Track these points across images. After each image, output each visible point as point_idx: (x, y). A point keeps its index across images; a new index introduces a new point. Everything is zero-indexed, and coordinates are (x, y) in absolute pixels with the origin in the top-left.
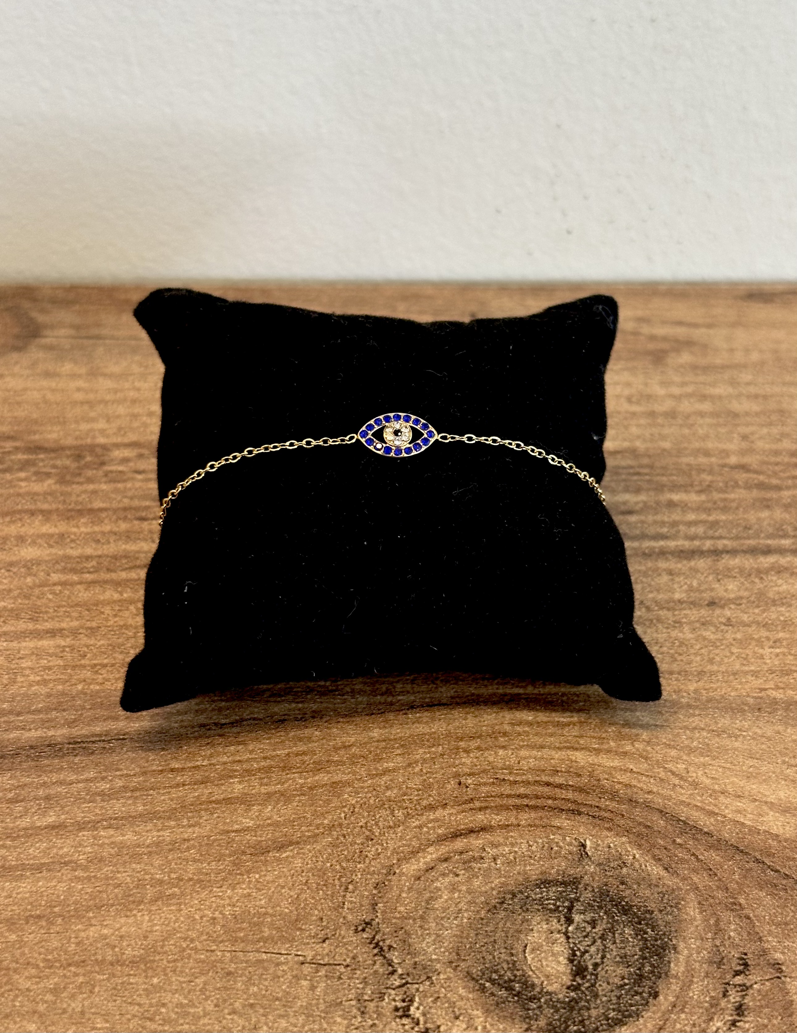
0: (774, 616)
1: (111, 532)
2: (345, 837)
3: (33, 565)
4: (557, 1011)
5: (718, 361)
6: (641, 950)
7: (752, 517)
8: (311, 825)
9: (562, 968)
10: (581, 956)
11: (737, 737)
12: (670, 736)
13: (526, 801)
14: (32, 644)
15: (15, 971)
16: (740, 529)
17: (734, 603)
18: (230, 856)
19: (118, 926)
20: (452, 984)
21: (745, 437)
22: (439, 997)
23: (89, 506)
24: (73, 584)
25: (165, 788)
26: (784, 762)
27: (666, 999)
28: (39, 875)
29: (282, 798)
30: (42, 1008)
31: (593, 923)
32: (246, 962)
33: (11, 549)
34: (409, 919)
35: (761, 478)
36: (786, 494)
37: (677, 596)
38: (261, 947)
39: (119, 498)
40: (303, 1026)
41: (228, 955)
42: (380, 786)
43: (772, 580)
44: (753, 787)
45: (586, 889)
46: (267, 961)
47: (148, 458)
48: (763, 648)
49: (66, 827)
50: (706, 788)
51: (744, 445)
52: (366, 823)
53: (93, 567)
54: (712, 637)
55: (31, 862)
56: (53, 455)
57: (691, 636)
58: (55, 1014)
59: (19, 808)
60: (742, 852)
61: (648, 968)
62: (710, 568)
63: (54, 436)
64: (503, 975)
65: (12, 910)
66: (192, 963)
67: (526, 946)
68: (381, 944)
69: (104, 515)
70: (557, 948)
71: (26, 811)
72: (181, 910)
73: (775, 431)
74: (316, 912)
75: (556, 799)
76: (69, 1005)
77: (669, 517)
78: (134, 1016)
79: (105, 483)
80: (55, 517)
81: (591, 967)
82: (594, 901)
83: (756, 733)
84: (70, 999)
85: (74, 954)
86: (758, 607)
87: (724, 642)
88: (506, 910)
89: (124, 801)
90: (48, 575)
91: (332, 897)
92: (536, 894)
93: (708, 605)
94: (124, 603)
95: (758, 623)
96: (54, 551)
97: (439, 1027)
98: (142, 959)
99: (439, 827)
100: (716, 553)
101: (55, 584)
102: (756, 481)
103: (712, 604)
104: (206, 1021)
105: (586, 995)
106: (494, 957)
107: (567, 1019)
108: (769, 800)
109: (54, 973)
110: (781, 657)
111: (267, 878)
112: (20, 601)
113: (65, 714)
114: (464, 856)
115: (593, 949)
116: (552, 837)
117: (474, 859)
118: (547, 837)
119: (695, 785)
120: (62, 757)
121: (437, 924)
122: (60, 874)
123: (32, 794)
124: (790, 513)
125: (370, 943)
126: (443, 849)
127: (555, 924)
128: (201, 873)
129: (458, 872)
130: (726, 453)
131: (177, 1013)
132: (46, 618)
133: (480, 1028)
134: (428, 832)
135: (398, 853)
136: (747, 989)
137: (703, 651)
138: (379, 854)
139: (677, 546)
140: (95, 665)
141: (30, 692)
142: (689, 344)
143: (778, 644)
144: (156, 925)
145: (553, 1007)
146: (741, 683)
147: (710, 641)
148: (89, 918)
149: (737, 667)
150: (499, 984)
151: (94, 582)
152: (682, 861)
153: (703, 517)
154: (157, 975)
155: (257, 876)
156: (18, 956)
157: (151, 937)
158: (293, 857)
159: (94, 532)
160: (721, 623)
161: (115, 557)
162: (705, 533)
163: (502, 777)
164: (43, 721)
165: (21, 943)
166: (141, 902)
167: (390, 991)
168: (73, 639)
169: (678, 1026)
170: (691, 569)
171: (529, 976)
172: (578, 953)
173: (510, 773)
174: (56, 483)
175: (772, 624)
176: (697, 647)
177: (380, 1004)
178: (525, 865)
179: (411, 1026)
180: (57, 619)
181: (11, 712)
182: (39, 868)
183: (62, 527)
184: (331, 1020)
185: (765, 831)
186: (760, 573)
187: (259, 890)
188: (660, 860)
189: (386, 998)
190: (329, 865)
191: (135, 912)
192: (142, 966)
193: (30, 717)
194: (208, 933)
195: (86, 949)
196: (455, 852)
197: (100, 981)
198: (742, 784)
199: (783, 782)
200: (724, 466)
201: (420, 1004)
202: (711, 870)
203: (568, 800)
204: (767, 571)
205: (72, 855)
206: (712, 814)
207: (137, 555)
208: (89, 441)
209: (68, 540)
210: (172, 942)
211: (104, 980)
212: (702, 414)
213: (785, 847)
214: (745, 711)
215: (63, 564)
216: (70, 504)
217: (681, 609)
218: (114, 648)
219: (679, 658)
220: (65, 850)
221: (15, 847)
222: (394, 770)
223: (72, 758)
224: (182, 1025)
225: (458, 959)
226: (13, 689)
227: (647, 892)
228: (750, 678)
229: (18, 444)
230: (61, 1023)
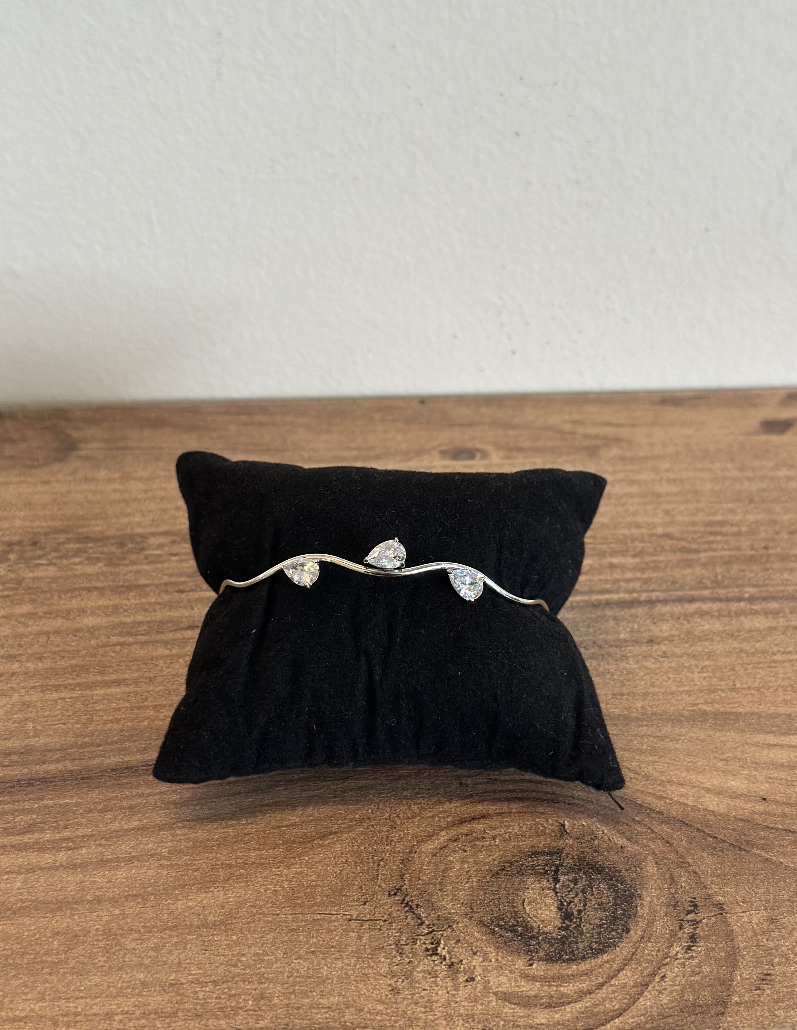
0: (700, 649)
1: (155, 603)
2: (373, 826)
3: (94, 630)
4: (552, 945)
5: (641, 454)
6: (613, 899)
7: (677, 574)
8: (345, 819)
9: (553, 915)
10: (568, 906)
11: (677, 741)
12: (625, 742)
13: (515, 795)
14: (102, 692)
15: (122, 935)
16: (669, 584)
17: (667, 640)
18: (283, 844)
19: (200, 899)
20: (469, 930)
21: (667, 513)
22: (459, 940)
23: (135, 583)
24: (130, 644)
25: (225, 796)
26: (715, 757)
27: (635, 933)
28: (133, 865)
29: (320, 800)
30: (147, 961)
31: (575, 881)
32: (305, 921)
33: (74, 619)
34: (431, 884)
35: (683, 543)
36: (703, 555)
37: (622, 636)
38: (316, 910)
39: (160, 576)
40: (355, 965)
41: (290, 917)
42: (398, 788)
43: (696, 622)
44: (693, 777)
45: (567, 857)
46: (320, 920)
47: (180, 543)
48: (693, 673)
49: (148, 828)
50: (656, 780)
51: (667, 519)
52: (389, 816)
53: (145, 630)
54: (652, 666)
55: (124, 855)
56: (100, 544)
57: (636, 666)
58: (158, 966)
59: (108, 816)
60: (687, 824)
61: (620, 912)
62: (646, 614)
63: (99, 528)
64: (508, 922)
65: (113, 892)
66: (262, 924)
67: (524, 900)
68: (410, 903)
69: (148, 589)
70: (548, 901)
71: (115, 818)
72: (249, 886)
73: (692, 506)
74: (356, 883)
75: (538, 792)
76: (168, 959)
77: (611, 576)
78: (222, 964)
79: (147, 564)
80: (108, 592)
81: (576, 913)
82: (575, 865)
83: (692, 737)
84: (168, 954)
85: (168, 922)
86: (687, 642)
87: (662, 670)
88: (506, 875)
89: (193, 807)
90: (109, 638)
91: (368, 871)
92: (529, 862)
93: (648, 642)
94: (173, 658)
95: (688, 654)
96: (111, 619)
97: (461, 961)
98: (222, 923)
99: (448, 817)
100: (651, 603)
101: (114, 645)
102: (679, 547)
103: (651, 641)
104: (278, 965)
105: (574, 934)
106: (500, 910)
107: (561, 950)
108: (705, 786)
109: (153, 935)
110: (708, 679)
111: (315, 860)
112: (88, 659)
113: (136, 743)
114: (469, 837)
115: (576, 900)
116: (538, 820)
117: (477, 839)
118: (534, 820)
119: (647, 777)
120: (139, 776)
121: (453, 887)
122: (148, 863)
123: (118, 805)
124: (707, 570)
125: (402, 903)
126: (453, 833)
127: (545, 883)
128: (262, 858)
129: (466, 849)
130: (653, 526)
131: (255, 960)
132: (111, 671)
133: (493, 960)
134: (439, 821)
135: (417, 838)
136: (698, 923)
137: (646, 677)
138: (402, 838)
139: (619, 598)
140: (156, 706)
141: (105, 728)
142: (617, 440)
143: (705, 670)
144: (230, 897)
145: (549, 942)
146: (677, 700)
147: (651, 669)
148: (176, 894)
149: (674, 688)
150: (506, 929)
151: (146, 643)
152: (640, 833)
153: (639, 575)
154: (235, 933)
155: (307, 859)
156: (122, 925)
157: (227, 907)
158: (334, 843)
159: (142, 604)
160: (659, 656)
161: (162, 622)
162: (641, 587)
163: (494, 777)
164: (120, 751)
165: (124, 915)
166: (215, 882)
167: (421, 937)
168: (136, 687)
169: (647, 952)
170: (632, 615)
171: (528, 922)
172: (565, 903)
173: (501, 774)
174: (105, 565)
175: (699, 655)
176: (642, 674)
177: (414, 946)
178: (518, 841)
179: (440, 961)
180: (120, 671)
181: (92, 744)
182: (131, 860)
183: (116, 600)
184: (377, 960)
185: (703, 809)
186: (687, 617)
187: (309, 869)
188: (623, 833)
189: (418, 942)
190: (363, 848)
191: (212, 889)
192: (223, 928)
193: (109, 748)
194: (272, 902)
195: (176, 917)
196: (462, 835)
197: (190, 940)
198: (683, 775)
199: (715, 772)
200: (652, 535)
201: (445, 945)
202: (663, 839)
203: (548, 793)
204: (693, 615)
205: (156, 850)
206: (661, 798)
207: (180, 620)
208: (129, 531)
209: (121, 610)
210: (244, 910)
211: (193, 939)
212: (631, 496)
213: (720, 820)
214: (682, 721)
215: (120, 629)
216: (119, 582)
217: (626, 646)
218: (170, 692)
219: (628, 683)
220: (150, 845)
221: (110, 845)
222: (408, 776)
223: (146, 777)
224: (259, 968)
225: (472, 912)
226: (91, 728)
227: (616, 858)
228: (685, 696)
229: (70, 535)
230: (164, 972)
